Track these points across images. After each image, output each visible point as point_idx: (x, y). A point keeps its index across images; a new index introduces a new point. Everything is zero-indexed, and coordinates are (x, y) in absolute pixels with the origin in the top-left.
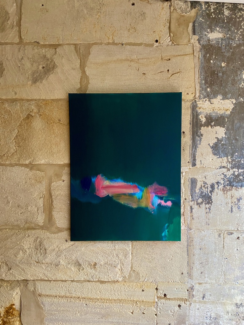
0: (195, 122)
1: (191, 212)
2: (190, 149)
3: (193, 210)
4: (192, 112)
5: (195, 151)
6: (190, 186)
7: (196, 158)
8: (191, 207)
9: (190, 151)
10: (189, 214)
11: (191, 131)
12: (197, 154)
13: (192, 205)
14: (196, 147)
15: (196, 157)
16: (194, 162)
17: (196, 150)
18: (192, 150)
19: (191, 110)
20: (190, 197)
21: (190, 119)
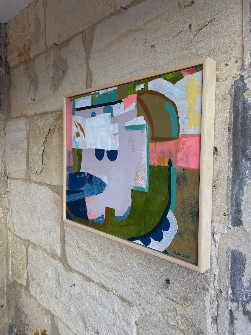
0: (239, 125)
1: (232, 324)
2: (228, 187)
3: (235, 321)
4: (234, 104)
5: (238, 192)
6: (230, 266)
7: (242, 209)
8: (231, 312)
9: (227, 191)
10: (227, 326)
11: (231, 148)
12: (244, 198)
13: (233, 309)
14: (241, 182)
15: (243, 206)
16: (237, 215)
17: (241, 190)
18: (233, 189)
19: (231, 100)
20: (230, 291)
21: (228, 120)
